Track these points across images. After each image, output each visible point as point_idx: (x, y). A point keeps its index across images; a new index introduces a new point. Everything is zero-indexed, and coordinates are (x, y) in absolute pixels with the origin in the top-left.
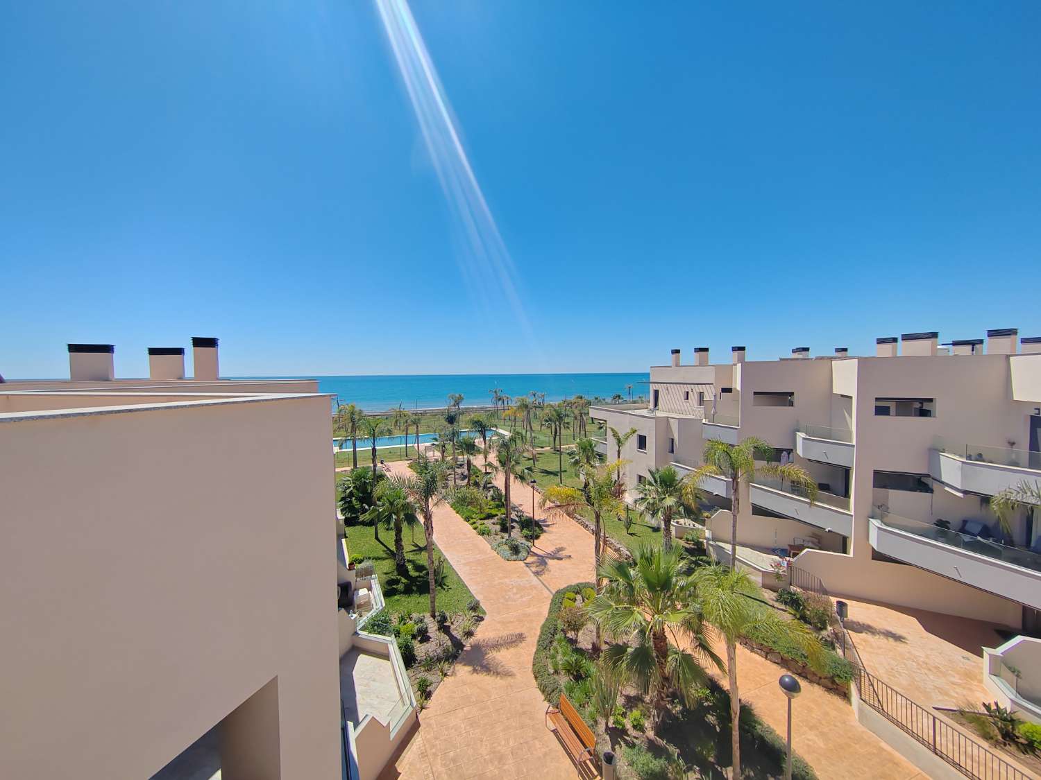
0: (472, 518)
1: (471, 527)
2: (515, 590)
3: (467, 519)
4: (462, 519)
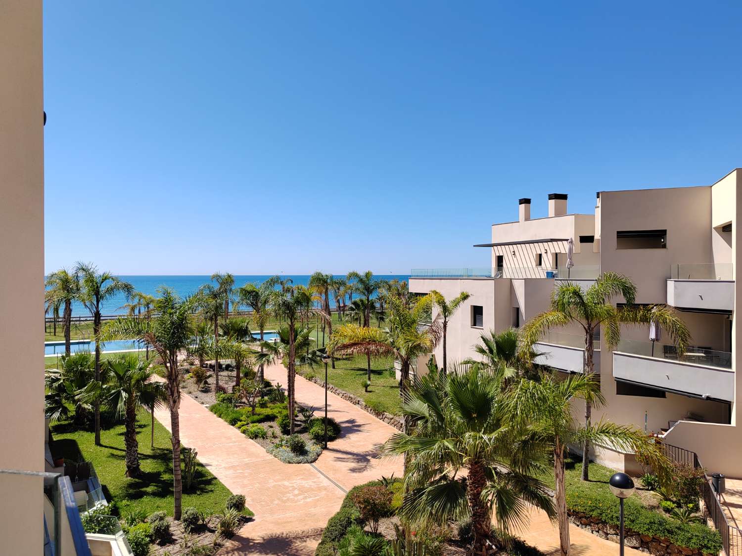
0: (241, 421)
1: (238, 432)
2: (296, 492)
3: (233, 422)
4: (226, 423)
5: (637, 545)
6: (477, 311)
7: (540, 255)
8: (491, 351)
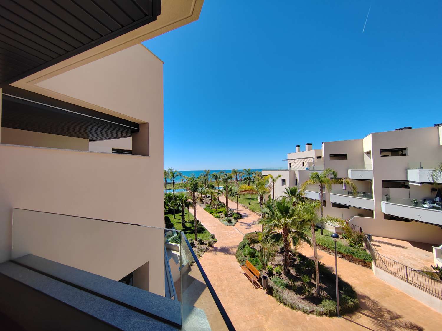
0: (213, 213)
1: (212, 216)
2: (229, 234)
4: (209, 213)
5: (341, 257)
6: (284, 180)
7: (303, 163)
8: (288, 193)
